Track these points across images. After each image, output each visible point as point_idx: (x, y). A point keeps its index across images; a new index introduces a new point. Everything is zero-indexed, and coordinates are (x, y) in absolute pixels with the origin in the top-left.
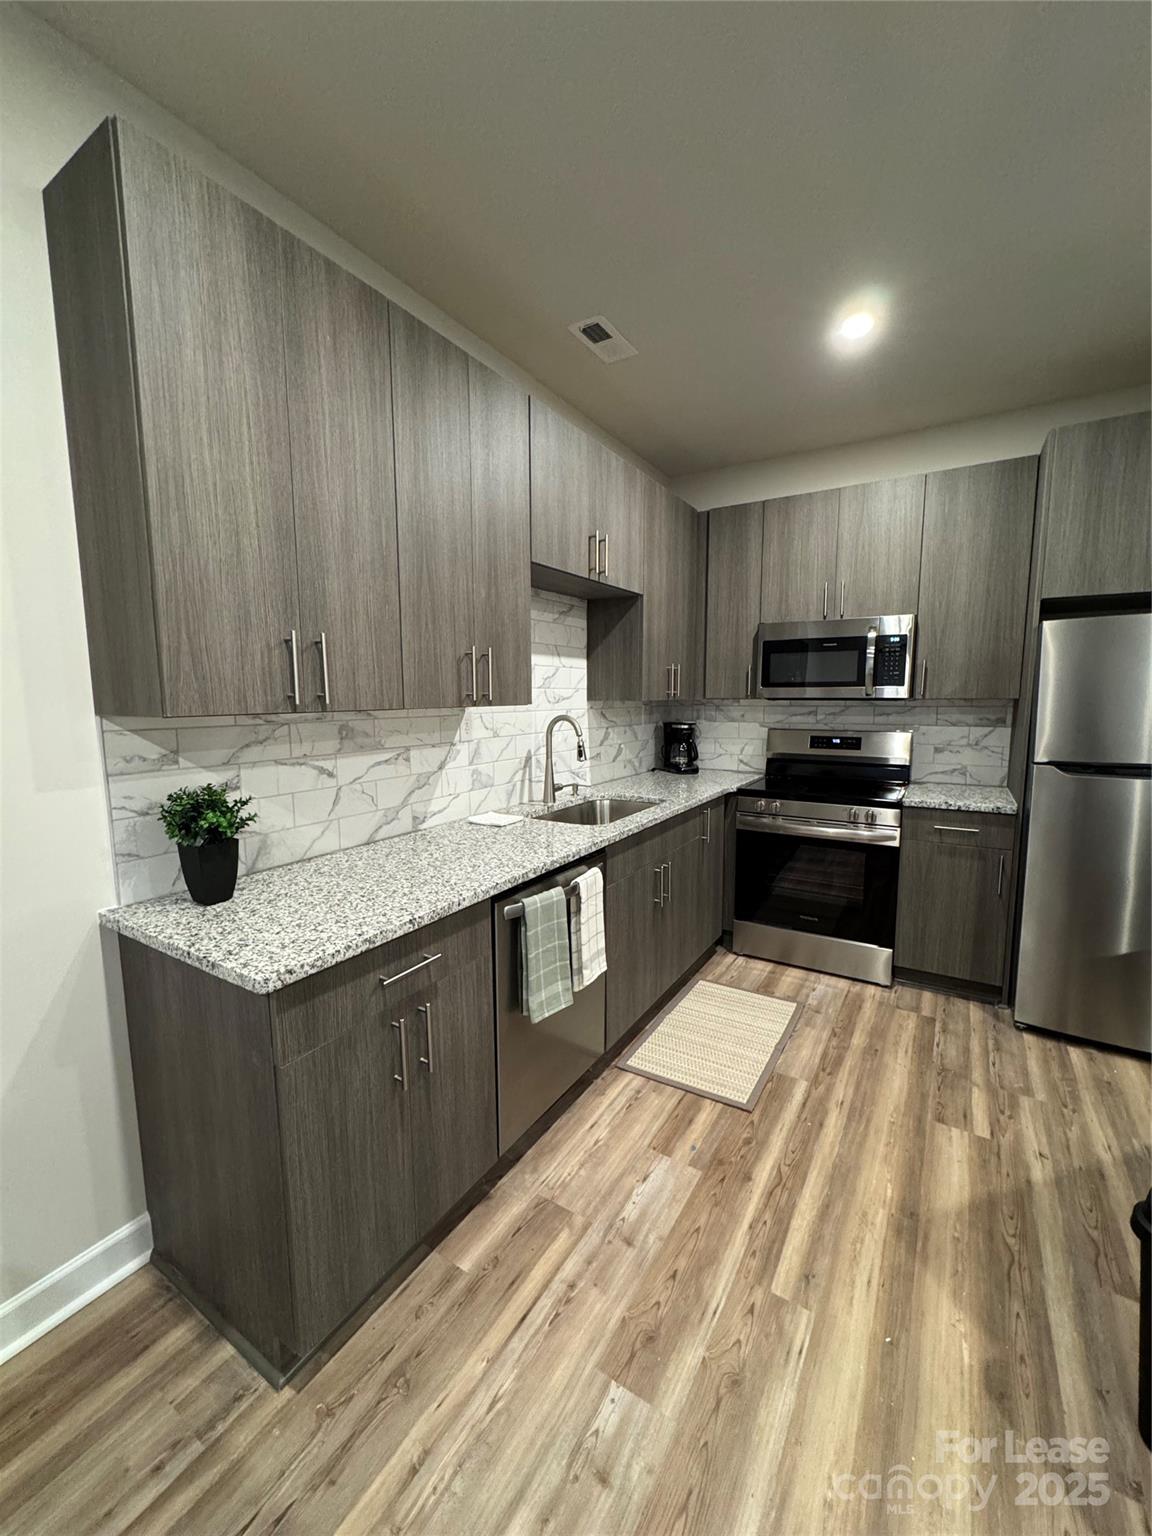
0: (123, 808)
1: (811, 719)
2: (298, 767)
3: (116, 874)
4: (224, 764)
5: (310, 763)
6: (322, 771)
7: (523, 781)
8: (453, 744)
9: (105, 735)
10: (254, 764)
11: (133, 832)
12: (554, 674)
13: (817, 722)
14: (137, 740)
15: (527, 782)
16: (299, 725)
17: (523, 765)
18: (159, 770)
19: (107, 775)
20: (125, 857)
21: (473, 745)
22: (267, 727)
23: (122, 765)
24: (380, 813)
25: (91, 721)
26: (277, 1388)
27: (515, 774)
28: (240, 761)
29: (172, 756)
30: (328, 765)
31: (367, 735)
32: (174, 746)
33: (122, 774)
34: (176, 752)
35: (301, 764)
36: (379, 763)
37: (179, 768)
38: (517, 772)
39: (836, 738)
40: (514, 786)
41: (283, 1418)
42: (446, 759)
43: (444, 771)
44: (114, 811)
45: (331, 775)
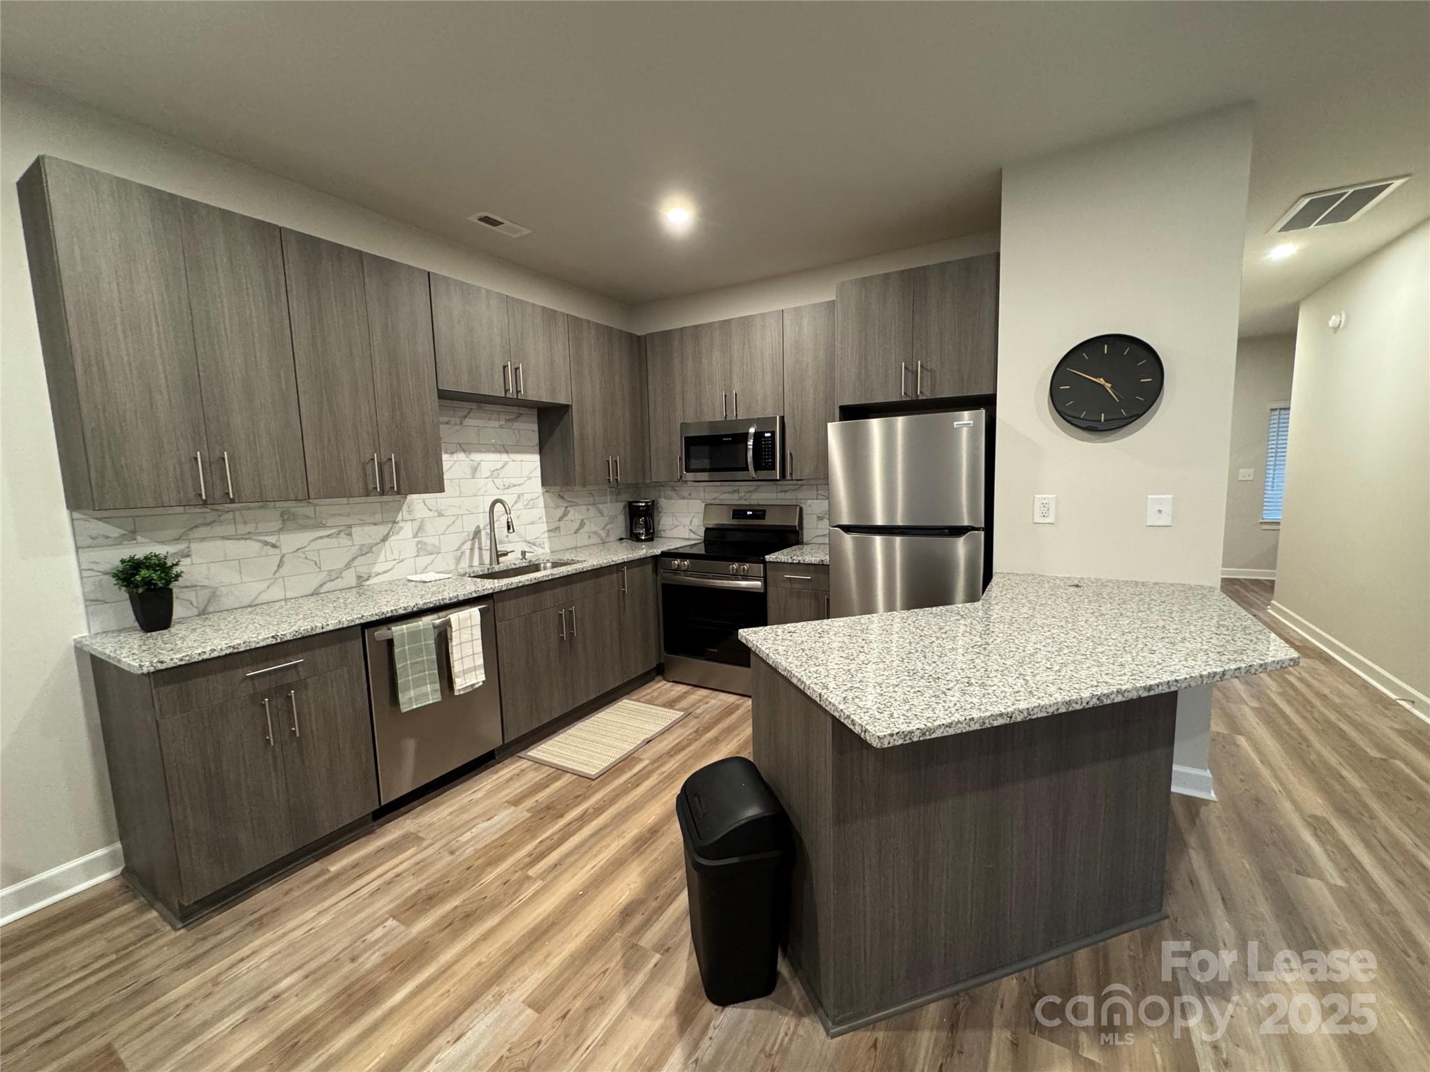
0: (92, 570)
1: (736, 496)
2: (243, 541)
3: (87, 613)
4: (175, 540)
5: (255, 538)
6: (266, 543)
7: (472, 550)
8: (395, 522)
9: (75, 522)
10: (203, 539)
11: (100, 585)
12: (503, 467)
13: (740, 498)
14: (101, 524)
15: (476, 551)
16: (243, 512)
17: (471, 538)
18: (120, 544)
19: (77, 548)
20: (92, 602)
21: (416, 524)
22: (212, 514)
23: (89, 541)
24: (325, 573)
25: (63, 514)
26: (176, 929)
27: (463, 544)
28: (190, 537)
29: (132, 535)
30: (272, 539)
31: (308, 517)
32: (131, 528)
33: (89, 547)
34: (134, 532)
35: (246, 539)
36: (321, 538)
37: (137, 543)
38: (465, 542)
39: (750, 511)
40: (463, 553)
41: (172, 943)
42: (389, 533)
43: (387, 543)
44: (83, 572)
45: (274, 546)
